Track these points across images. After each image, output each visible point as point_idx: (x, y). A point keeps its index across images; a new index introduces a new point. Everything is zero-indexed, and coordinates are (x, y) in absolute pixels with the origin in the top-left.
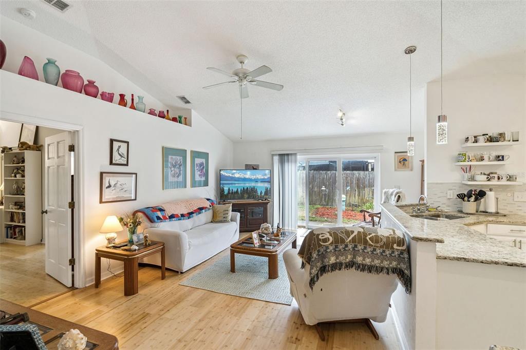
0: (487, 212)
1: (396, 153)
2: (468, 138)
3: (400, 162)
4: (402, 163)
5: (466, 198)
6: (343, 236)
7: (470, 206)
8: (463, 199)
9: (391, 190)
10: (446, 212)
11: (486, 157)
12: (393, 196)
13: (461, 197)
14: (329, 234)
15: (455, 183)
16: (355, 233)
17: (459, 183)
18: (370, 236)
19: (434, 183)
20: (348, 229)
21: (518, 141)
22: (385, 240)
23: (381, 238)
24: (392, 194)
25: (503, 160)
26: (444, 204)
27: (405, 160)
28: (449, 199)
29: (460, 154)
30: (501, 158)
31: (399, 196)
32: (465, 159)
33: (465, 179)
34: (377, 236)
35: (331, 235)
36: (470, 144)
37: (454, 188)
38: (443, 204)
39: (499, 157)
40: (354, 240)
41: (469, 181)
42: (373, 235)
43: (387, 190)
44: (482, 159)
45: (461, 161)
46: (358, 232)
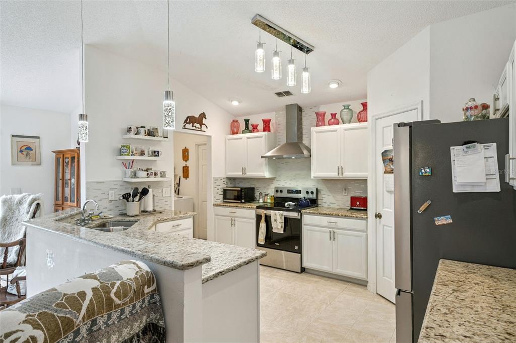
0: (147, 212)
1: (13, 136)
2: (130, 128)
3: (21, 151)
4: (25, 153)
5: (131, 198)
6: (67, 313)
7: (134, 207)
8: (127, 200)
9: (18, 197)
10: (111, 218)
11: (146, 152)
12: (26, 205)
13: (126, 197)
14: (29, 327)
15: (116, 181)
16: (89, 295)
17: (119, 181)
18: (114, 290)
19: (93, 182)
20: (69, 292)
21: (167, 137)
22: (134, 286)
23: (130, 285)
24: (20, 202)
25: (158, 156)
26: (106, 208)
27: (29, 148)
28: (111, 201)
29: (124, 146)
30: (156, 153)
31: (38, 204)
32: (129, 152)
33: (127, 176)
34: (123, 284)
35: (36, 326)
36: (132, 135)
37: (116, 187)
38: (104, 208)
39: (155, 152)
40: (90, 312)
41: (132, 178)
42: (118, 283)
43: (9, 197)
44: (142, 154)
45: (125, 155)
46: (93, 288)
